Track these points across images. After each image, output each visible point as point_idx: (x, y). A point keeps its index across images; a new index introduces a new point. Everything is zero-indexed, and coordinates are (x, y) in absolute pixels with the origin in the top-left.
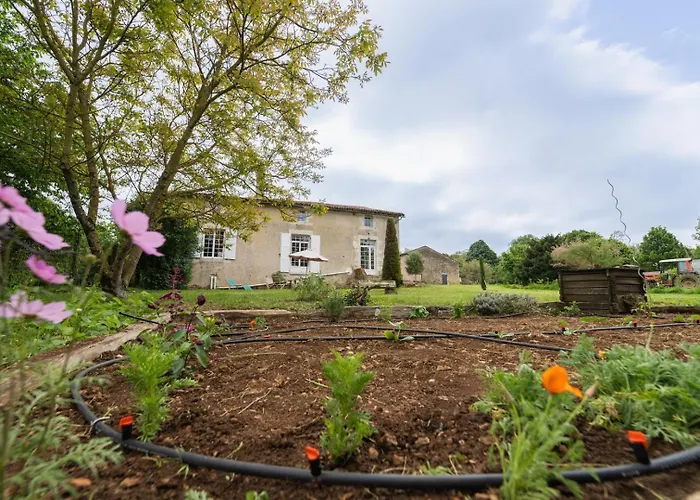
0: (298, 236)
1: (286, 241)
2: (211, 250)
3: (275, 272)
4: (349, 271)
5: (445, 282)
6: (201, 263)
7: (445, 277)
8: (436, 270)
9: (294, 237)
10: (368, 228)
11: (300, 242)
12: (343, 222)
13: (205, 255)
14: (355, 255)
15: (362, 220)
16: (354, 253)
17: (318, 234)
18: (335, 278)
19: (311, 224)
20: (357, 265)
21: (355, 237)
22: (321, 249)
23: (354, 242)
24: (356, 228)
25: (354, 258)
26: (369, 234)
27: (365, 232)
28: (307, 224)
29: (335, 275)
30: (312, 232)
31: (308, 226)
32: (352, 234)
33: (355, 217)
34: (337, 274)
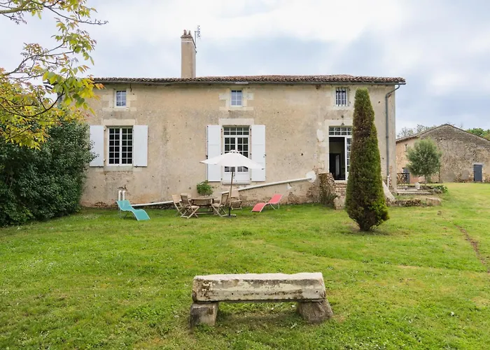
0: (233, 128)
1: (215, 136)
2: (117, 155)
3: (200, 181)
4: (312, 176)
5: (477, 178)
6: (105, 173)
7: (478, 170)
8: (463, 159)
9: (227, 129)
10: (341, 107)
11: (236, 137)
12: (299, 101)
13: (111, 162)
14: (320, 151)
15: (331, 95)
16: (319, 148)
17: (261, 123)
18: (289, 187)
19: (251, 109)
20: (323, 167)
21: (320, 124)
22: (267, 146)
23: (318, 131)
24: (322, 109)
25: (318, 155)
26: (343, 117)
27: (336, 114)
28: (245, 109)
29: (289, 183)
30: (252, 120)
31: (247, 111)
32: (315, 120)
33: (320, 92)
34: (292, 182)
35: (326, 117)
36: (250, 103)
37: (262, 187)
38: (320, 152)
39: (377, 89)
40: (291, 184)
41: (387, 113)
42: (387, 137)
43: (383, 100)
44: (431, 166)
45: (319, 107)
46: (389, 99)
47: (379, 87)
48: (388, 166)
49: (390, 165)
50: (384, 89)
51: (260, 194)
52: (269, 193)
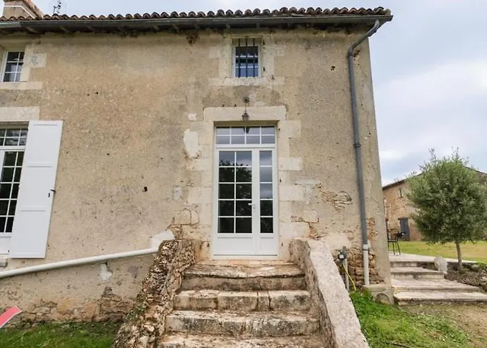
12: (147, 68)
15: (219, 54)
16: (188, 173)
17: (55, 117)
18: (105, 275)
19: (38, 85)
20: (195, 220)
21: (192, 116)
22: (61, 168)
23: (187, 132)
24: (198, 84)
25: (185, 191)
26: (246, 101)
27: (231, 94)
28: (22, 87)
29: (106, 262)
30: (35, 110)
31: (26, 92)
32: (182, 108)
33: (195, 50)
34: (113, 260)
35: (207, 102)
36: (35, 74)
37: (36, 273)
38: (190, 183)
39: (326, 39)
40: (113, 266)
41: (352, 90)
42: (357, 146)
43: (341, 64)
44: (472, 218)
45: (192, 80)
46: (356, 60)
47: (332, 35)
48: (363, 218)
49: (369, 216)
50: (343, 40)
51: (27, 292)
52: (51, 289)
